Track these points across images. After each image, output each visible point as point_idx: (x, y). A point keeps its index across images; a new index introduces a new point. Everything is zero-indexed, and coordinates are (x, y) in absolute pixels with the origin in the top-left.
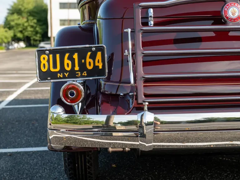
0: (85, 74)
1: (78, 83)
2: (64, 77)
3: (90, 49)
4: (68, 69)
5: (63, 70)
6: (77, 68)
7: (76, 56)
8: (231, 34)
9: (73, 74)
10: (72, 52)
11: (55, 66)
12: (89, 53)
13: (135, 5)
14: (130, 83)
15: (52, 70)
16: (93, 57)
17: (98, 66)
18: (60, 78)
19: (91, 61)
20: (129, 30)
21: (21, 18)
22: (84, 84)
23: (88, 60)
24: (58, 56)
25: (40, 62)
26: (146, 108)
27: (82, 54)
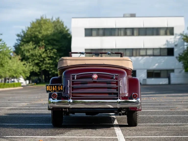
0: (58, 91)
1: (56, 93)
2: (53, 92)
3: (59, 85)
4: (54, 90)
5: (52, 90)
6: (56, 90)
7: (56, 87)
8: (97, 82)
9: (55, 91)
10: (55, 86)
11: (50, 89)
12: (59, 86)
13: (71, 75)
14: (68, 94)
15: (50, 90)
16: (60, 87)
17: (61, 89)
18: (52, 92)
19: (60, 88)
20: (69, 81)
21: (37, 48)
22: (58, 94)
23: (59, 88)
24: (51, 86)
25: (47, 88)
26: (71, 98)
27: (57, 86)
